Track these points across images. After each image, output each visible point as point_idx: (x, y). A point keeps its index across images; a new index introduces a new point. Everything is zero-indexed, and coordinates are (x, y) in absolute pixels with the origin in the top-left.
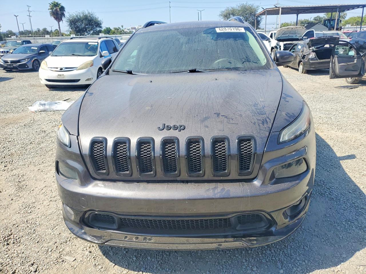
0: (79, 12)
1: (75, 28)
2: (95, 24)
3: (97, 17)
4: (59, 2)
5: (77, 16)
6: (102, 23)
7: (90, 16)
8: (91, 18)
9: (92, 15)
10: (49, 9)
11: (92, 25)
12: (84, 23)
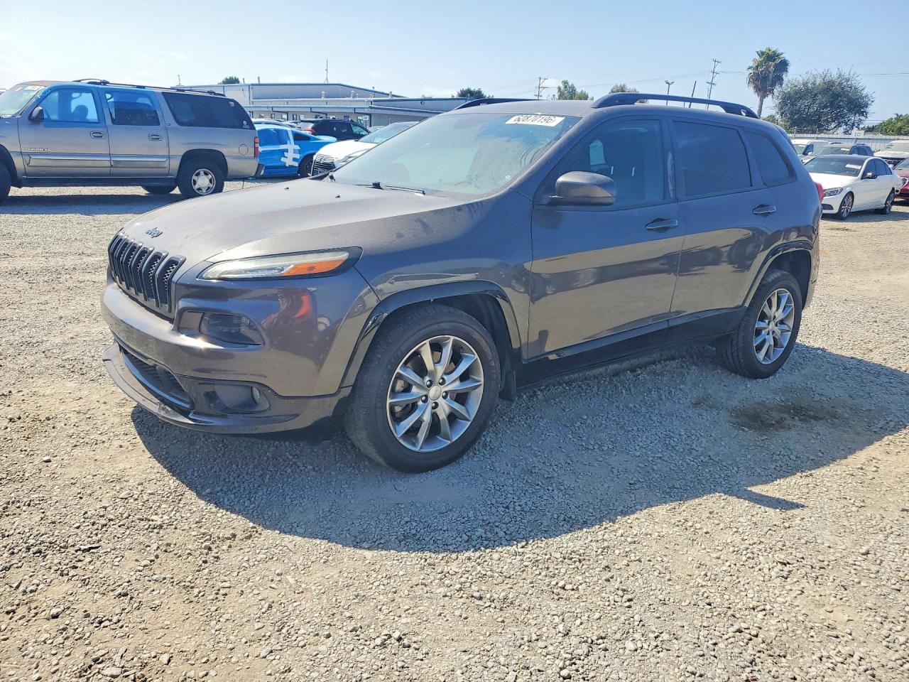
0: (814, 73)
1: (792, 114)
2: (849, 103)
3: (860, 86)
4: (779, 51)
5: (805, 84)
6: (870, 102)
7: (840, 84)
8: (843, 88)
9: (848, 80)
10: (750, 68)
11: (839, 107)
12: (818, 102)
